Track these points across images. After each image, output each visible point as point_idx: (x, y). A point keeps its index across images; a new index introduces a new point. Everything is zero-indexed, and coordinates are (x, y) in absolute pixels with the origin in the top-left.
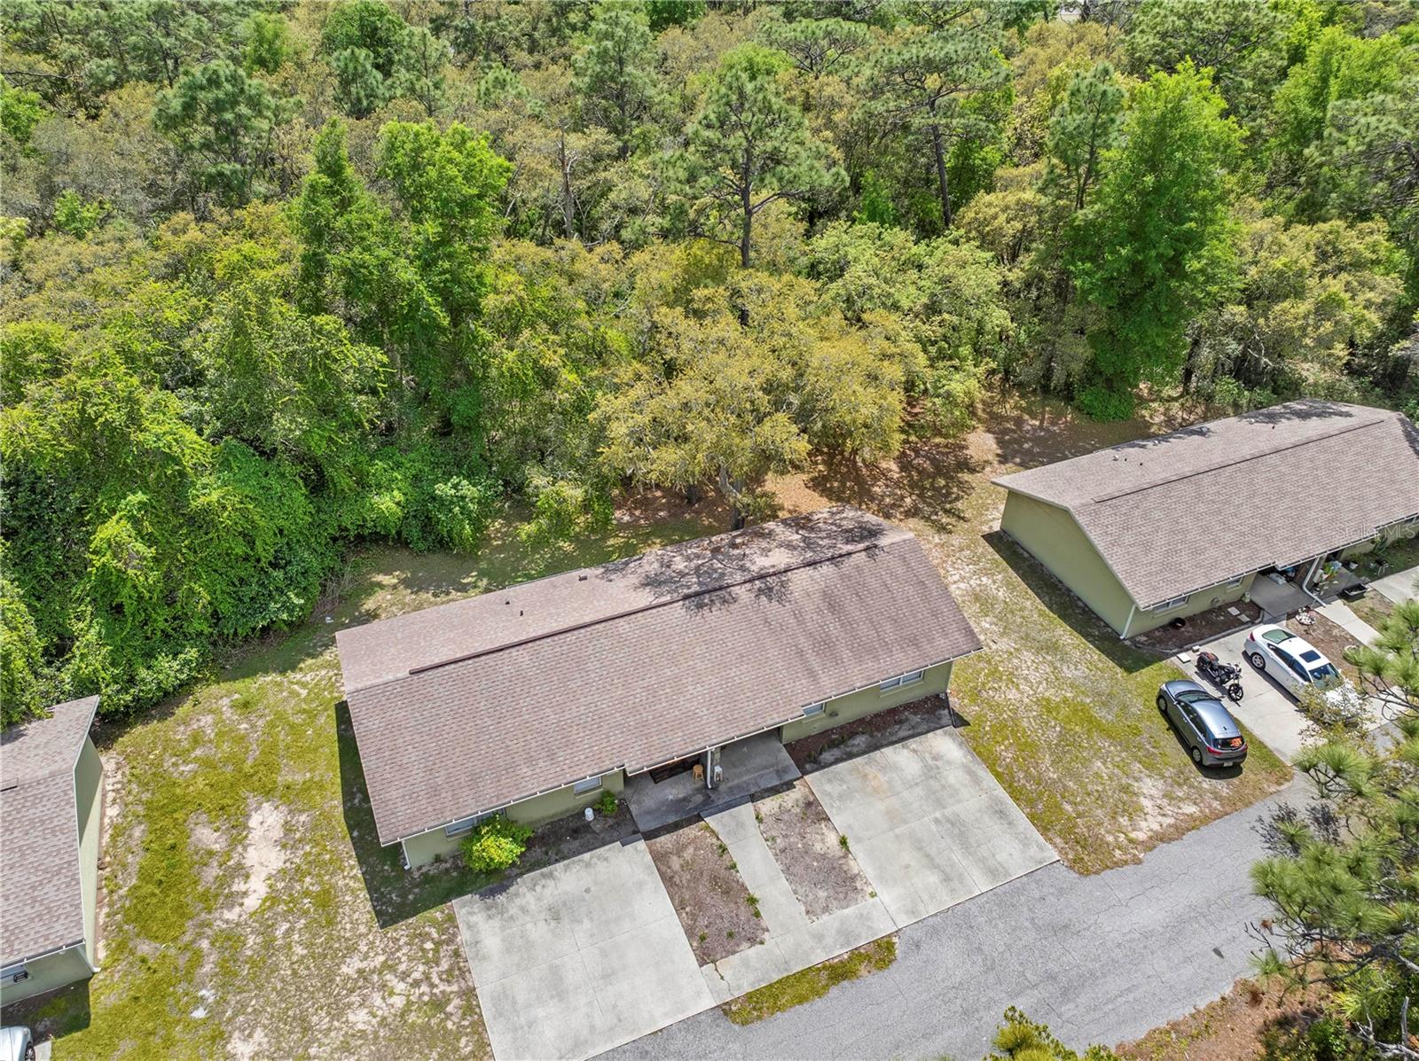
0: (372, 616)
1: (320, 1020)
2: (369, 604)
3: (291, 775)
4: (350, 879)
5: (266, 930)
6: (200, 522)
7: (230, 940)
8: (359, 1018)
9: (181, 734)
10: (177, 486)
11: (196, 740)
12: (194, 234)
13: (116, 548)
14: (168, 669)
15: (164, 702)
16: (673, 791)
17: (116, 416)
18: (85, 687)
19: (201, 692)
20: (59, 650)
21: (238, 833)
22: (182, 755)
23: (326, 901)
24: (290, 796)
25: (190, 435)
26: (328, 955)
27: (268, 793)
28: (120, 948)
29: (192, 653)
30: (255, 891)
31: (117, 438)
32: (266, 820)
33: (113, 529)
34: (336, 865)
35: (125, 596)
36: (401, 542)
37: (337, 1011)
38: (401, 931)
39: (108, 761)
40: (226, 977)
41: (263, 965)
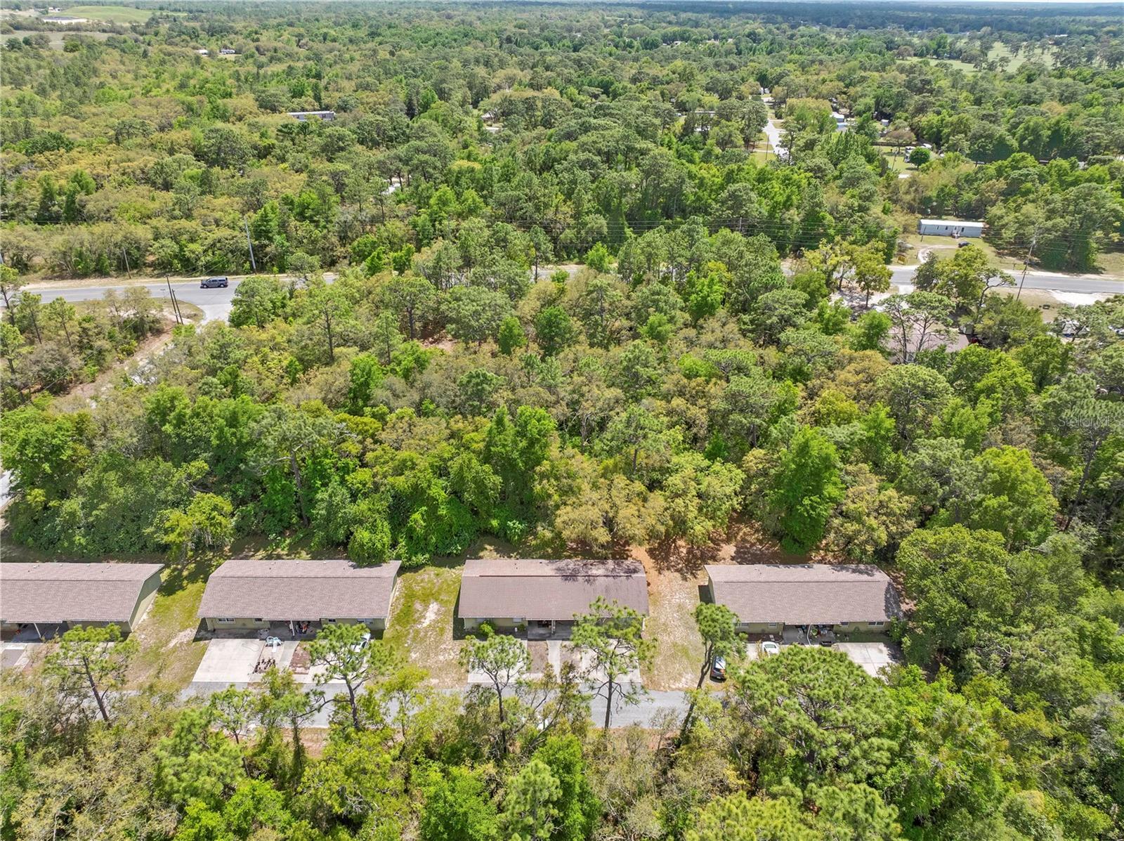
0: (481, 558)
1: (432, 655)
2: (481, 554)
3: (444, 597)
4: (450, 628)
5: (426, 632)
6: (439, 518)
7: (418, 632)
8: (441, 658)
9: (419, 578)
10: (436, 507)
11: (422, 581)
12: (460, 425)
13: (416, 521)
14: (421, 558)
15: (416, 568)
16: (542, 631)
17: (425, 485)
18: (398, 557)
19: (427, 568)
20: (394, 545)
21: (426, 608)
22: (418, 584)
23: (442, 630)
24: (442, 602)
25: (443, 493)
26: (438, 643)
27: (436, 600)
28: (392, 625)
29: (427, 556)
30: (426, 623)
31: (423, 491)
32: (434, 606)
33: (417, 516)
34: (448, 623)
35: (414, 535)
36: (497, 536)
37: (437, 655)
38: (458, 642)
39: (399, 580)
40: (414, 639)
41: (423, 640)
